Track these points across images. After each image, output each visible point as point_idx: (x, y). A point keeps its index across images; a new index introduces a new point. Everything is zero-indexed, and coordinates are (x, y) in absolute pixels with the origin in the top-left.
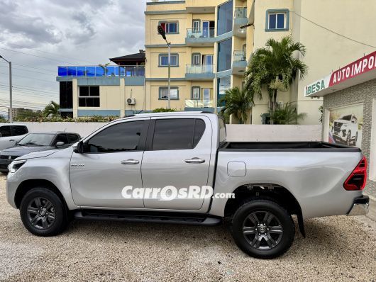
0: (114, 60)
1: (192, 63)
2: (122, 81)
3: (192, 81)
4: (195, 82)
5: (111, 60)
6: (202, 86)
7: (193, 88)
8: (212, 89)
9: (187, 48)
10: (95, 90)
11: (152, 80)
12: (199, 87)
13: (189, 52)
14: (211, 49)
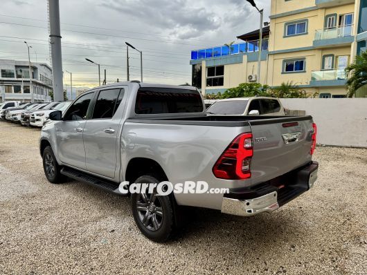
0: (242, 37)
1: (325, 26)
2: (245, 58)
3: (323, 49)
4: (328, 50)
5: (238, 37)
6: (336, 53)
7: (324, 57)
8: (349, 56)
9: (319, 11)
10: (220, 70)
11: (275, 54)
12: (333, 55)
13: (321, 15)
14: (350, 7)
